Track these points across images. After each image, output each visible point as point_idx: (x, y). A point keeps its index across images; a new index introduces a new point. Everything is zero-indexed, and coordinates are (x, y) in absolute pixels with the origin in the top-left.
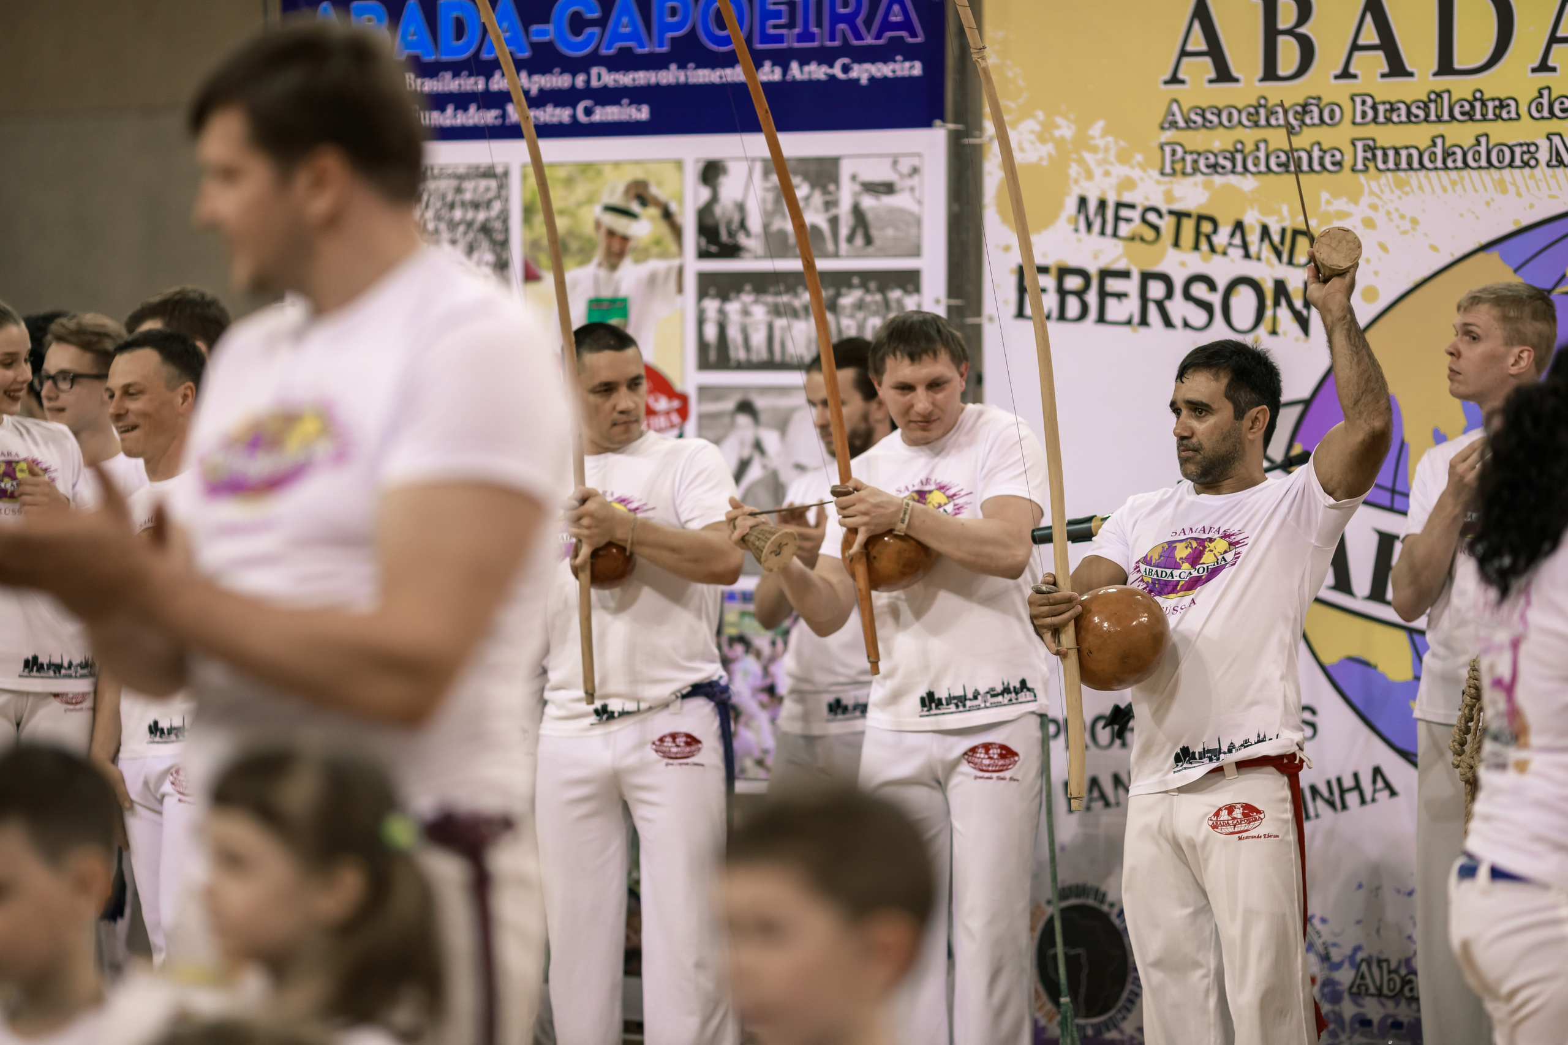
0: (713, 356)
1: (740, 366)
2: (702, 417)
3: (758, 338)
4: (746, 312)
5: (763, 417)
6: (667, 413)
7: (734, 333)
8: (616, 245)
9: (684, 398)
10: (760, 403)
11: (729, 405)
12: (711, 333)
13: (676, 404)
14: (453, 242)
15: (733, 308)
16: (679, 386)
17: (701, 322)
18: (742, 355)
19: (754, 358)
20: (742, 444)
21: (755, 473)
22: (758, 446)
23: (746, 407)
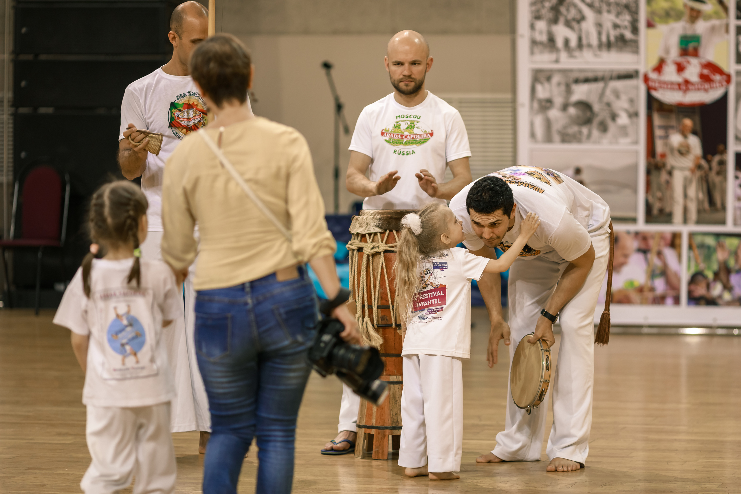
8: (695, 14)
9: (728, 76)
13: (725, 77)
14: (609, 12)
16: (726, 71)
17: (737, 45)
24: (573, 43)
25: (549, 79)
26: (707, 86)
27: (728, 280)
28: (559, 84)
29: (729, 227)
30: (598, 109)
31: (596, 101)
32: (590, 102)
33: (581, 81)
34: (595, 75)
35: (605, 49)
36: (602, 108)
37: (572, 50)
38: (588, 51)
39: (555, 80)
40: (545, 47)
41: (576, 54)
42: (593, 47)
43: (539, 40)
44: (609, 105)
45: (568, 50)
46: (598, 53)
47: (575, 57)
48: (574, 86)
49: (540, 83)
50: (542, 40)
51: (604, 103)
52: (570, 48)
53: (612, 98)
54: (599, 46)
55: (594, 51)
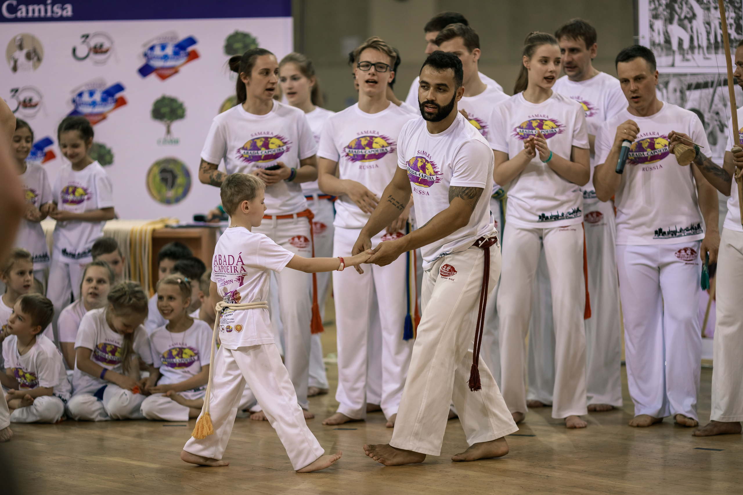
24: (686, 45)
28: (675, 90)
30: (708, 119)
31: (707, 109)
32: (702, 111)
33: (693, 86)
34: (705, 80)
35: (713, 51)
36: (712, 117)
37: (686, 52)
38: (699, 53)
39: (672, 85)
40: (662, 49)
41: (689, 57)
42: (703, 48)
43: (657, 41)
44: (717, 113)
45: (682, 52)
46: (708, 56)
47: (688, 60)
48: (688, 93)
49: (659, 89)
50: (660, 41)
51: (713, 112)
52: (683, 50)
53: (720, 106)
54: (708, 48)
55: (704, 54)
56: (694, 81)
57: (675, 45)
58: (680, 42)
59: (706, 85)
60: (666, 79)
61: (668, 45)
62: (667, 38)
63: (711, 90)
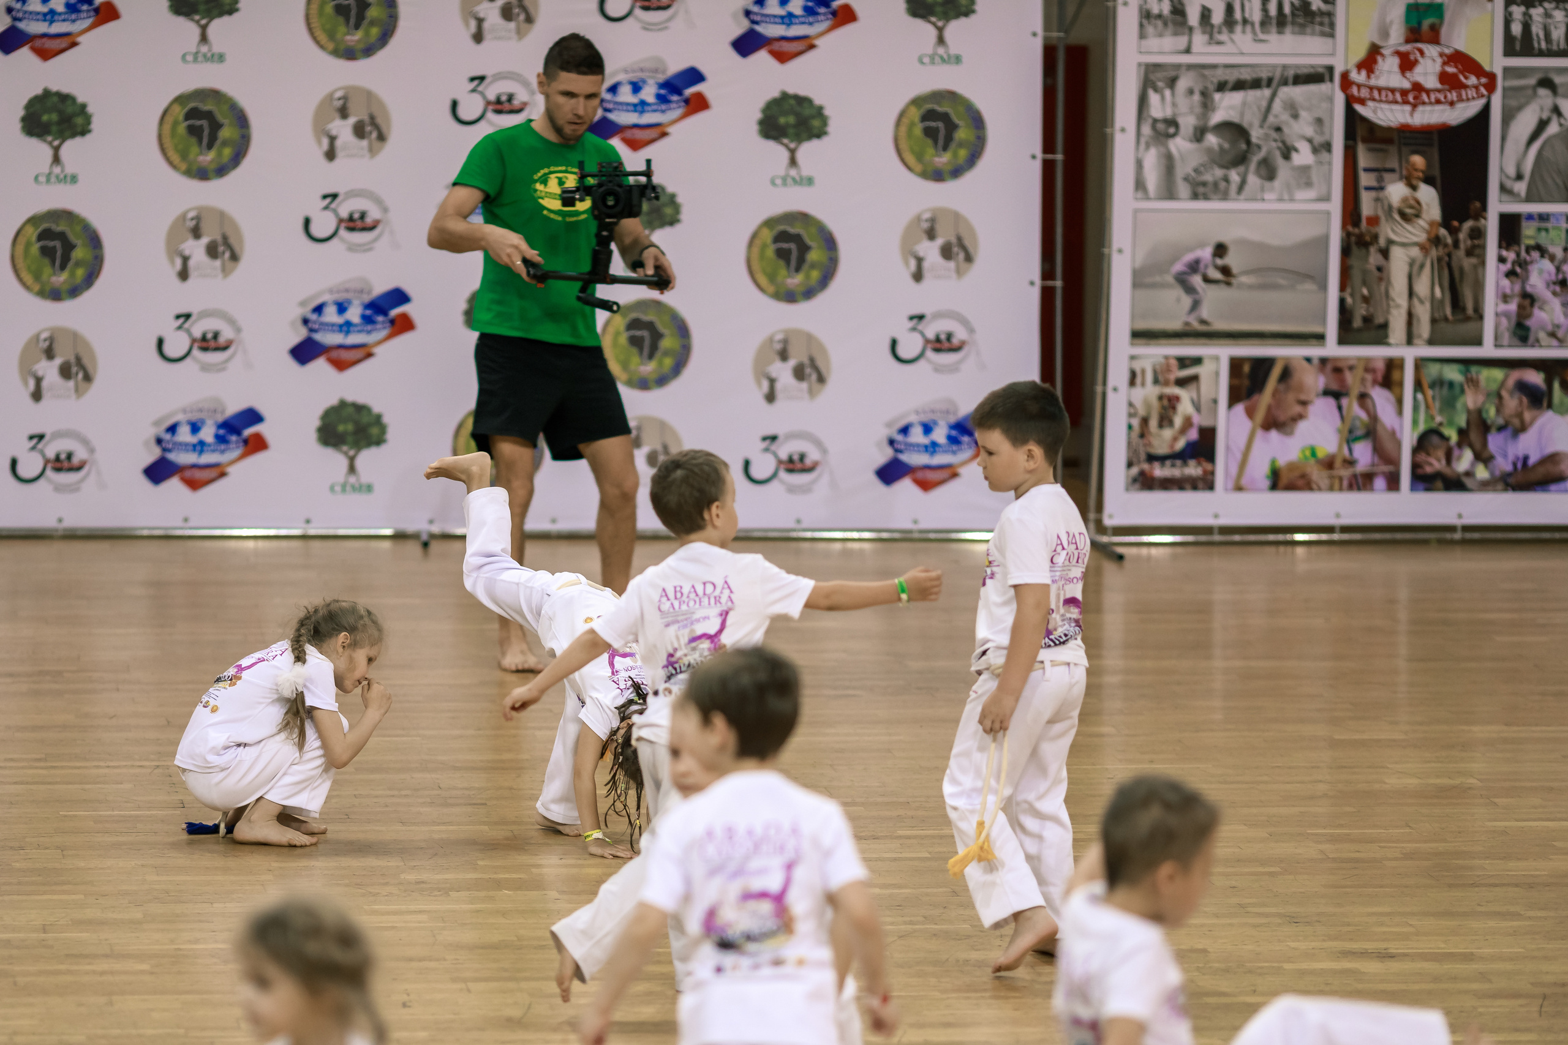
0: (1518, 47)
1: (1541, 54)
2: (1505, 89)
3: (1558, 34)
4: (1547, 15)
5: (1560, 90)
6: (1476, 87)
7: (1536, 29)
9: (1492, 77)
10: (1558, 80)
11: (1532, 81)
12: (1516, 29)
13: (1483, 80)
15: (1537, 13)
16: (1487, 68)
17: (1508, 23)
18: (1543, 45)
19: (1555, 47)
20: (1542, 109)
21: (1553, 128)
22: (1556, 110)
23: (1546, 83)
24: (1217, 18)
25: (1172, 82)
26: (1452, 96)
27: (1485, 444)
28: (1191, 92)
29: (1488, 350)
30: (1258, 138)
31: (1256, 123)
32: (1245, 125)
33: (1230, 85)
34: (1254, 76)
35: (1274, 29)
36: (1267, 135)
37: (1216, 30)
38: (1244, 32)
39: (1182, 84)
40: (1165, 24)
41: (1224, 37)
42: (1253, 24)
43: (1155, 10)
44: (1278, 129)
45: (1208, 29)
46: (1261, 36)
47: (1219, 43)
48: (1217, 96)
49: (1156, 90)
50: (1161, 10)
51: (1269, 127)
52: (1212, 26)
53: (1285, 117)
54: (1263, 24)
55: (1254, 33)
56: (1232, 76)
57: (1193, 17)
58: (1206, 15)
59: (1256, 84)
60: (1173, 74)
61: (1179, 18)
62: (1179, 6)
63: (1267, 92)
